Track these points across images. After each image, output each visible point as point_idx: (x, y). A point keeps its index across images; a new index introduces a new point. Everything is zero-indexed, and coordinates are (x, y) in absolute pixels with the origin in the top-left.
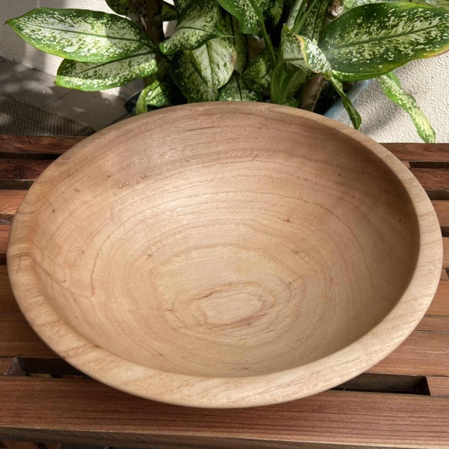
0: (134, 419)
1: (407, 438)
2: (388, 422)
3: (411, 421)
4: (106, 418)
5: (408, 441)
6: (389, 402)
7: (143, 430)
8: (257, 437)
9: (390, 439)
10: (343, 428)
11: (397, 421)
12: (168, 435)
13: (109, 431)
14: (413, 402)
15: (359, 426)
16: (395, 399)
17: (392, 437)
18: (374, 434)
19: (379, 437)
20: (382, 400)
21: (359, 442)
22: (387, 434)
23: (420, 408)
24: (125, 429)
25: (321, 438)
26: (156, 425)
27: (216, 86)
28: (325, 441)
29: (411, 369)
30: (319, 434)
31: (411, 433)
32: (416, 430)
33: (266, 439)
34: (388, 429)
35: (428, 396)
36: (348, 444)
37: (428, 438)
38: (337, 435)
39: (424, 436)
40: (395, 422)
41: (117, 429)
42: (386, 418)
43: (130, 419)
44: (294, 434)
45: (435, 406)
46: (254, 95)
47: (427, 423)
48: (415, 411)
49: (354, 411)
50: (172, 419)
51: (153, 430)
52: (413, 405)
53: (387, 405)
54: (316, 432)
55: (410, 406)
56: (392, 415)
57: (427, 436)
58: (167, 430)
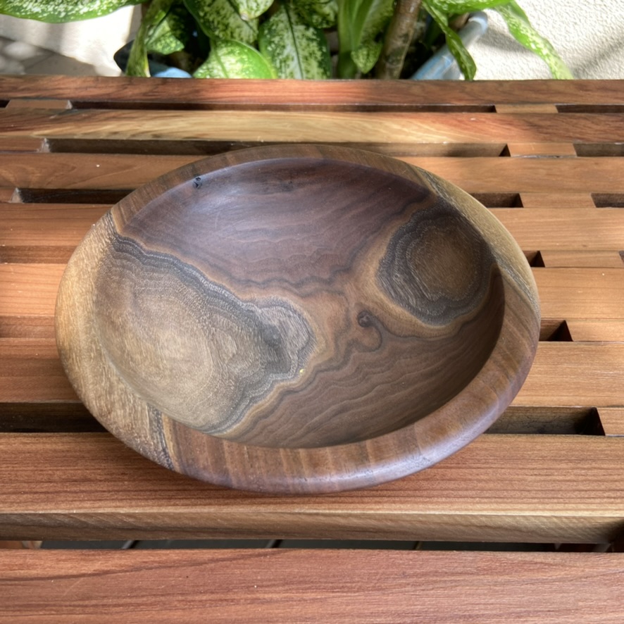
0: (115, 491)
1: (572, 501)
2: (538, 478)
3: (575, 475)
4: (66, 492)
5: (574, 505)
6: (538, 447)
7: (131, 506)
8: (325, 509)
9: (543, 503)
10: (467, 490)
11: (554, 475)
12: (175, 513)
13: (71, 512)
14: (578, 447)
15: (491, 485)
16: (550, 443)
17: (546, 500)
18: (517, 496)
19: (525, 500)
20: (527, 445)
21: (493, 510)
22: (538, 496)
23: (589, 455)
24: (99, 507)
25: (430, 506)
26: (153, 499)
27: (253, 12)
28: (438, 509)
29: (571, 398)
30: (428, 499)
31: (576, 493)
32: (585, 488)
33: (340, 512)
34: (540, 488)
35: (602, 437)
36: (475, 513)
37: (605, 500)
38: (457, 500)
39: (600, 498)
40: (550, 478)
41: (86, 508)
42: (536, 472)
43: (109, 491)
44: (386, 502)
45: (614, 450)
46: (314, 34)
47: (602, 477)
48: (583, 459)
49: (483, 463)
50: (180, 488)
51: (148, 506)
52: (578, 451)
53: (535, 452)
54: (422, 496)
55: (574, 453)
56: (546, 466)
57: (604, 498)
58: (174, 505)
